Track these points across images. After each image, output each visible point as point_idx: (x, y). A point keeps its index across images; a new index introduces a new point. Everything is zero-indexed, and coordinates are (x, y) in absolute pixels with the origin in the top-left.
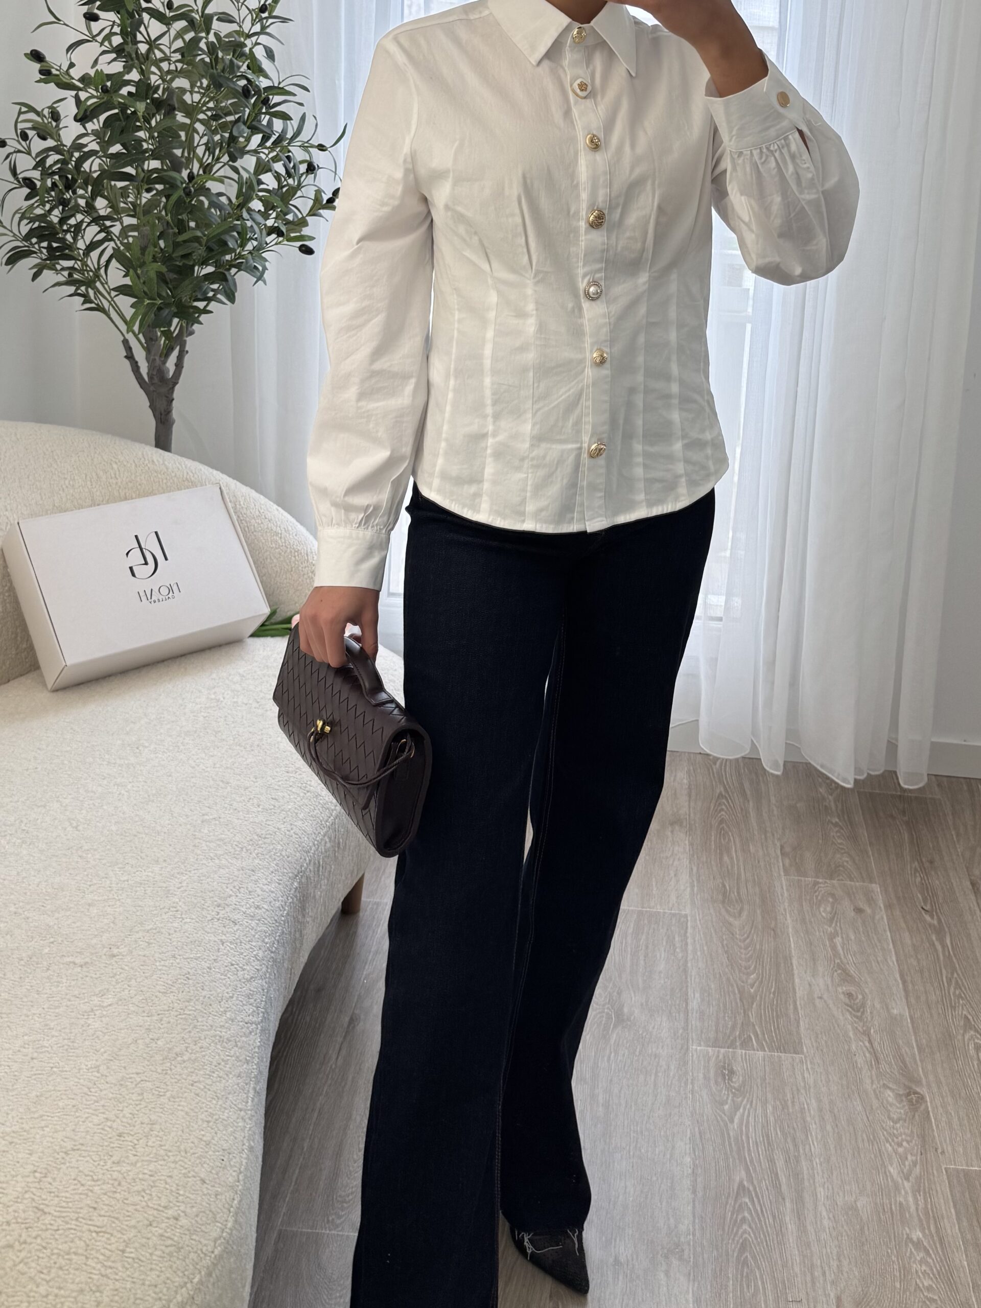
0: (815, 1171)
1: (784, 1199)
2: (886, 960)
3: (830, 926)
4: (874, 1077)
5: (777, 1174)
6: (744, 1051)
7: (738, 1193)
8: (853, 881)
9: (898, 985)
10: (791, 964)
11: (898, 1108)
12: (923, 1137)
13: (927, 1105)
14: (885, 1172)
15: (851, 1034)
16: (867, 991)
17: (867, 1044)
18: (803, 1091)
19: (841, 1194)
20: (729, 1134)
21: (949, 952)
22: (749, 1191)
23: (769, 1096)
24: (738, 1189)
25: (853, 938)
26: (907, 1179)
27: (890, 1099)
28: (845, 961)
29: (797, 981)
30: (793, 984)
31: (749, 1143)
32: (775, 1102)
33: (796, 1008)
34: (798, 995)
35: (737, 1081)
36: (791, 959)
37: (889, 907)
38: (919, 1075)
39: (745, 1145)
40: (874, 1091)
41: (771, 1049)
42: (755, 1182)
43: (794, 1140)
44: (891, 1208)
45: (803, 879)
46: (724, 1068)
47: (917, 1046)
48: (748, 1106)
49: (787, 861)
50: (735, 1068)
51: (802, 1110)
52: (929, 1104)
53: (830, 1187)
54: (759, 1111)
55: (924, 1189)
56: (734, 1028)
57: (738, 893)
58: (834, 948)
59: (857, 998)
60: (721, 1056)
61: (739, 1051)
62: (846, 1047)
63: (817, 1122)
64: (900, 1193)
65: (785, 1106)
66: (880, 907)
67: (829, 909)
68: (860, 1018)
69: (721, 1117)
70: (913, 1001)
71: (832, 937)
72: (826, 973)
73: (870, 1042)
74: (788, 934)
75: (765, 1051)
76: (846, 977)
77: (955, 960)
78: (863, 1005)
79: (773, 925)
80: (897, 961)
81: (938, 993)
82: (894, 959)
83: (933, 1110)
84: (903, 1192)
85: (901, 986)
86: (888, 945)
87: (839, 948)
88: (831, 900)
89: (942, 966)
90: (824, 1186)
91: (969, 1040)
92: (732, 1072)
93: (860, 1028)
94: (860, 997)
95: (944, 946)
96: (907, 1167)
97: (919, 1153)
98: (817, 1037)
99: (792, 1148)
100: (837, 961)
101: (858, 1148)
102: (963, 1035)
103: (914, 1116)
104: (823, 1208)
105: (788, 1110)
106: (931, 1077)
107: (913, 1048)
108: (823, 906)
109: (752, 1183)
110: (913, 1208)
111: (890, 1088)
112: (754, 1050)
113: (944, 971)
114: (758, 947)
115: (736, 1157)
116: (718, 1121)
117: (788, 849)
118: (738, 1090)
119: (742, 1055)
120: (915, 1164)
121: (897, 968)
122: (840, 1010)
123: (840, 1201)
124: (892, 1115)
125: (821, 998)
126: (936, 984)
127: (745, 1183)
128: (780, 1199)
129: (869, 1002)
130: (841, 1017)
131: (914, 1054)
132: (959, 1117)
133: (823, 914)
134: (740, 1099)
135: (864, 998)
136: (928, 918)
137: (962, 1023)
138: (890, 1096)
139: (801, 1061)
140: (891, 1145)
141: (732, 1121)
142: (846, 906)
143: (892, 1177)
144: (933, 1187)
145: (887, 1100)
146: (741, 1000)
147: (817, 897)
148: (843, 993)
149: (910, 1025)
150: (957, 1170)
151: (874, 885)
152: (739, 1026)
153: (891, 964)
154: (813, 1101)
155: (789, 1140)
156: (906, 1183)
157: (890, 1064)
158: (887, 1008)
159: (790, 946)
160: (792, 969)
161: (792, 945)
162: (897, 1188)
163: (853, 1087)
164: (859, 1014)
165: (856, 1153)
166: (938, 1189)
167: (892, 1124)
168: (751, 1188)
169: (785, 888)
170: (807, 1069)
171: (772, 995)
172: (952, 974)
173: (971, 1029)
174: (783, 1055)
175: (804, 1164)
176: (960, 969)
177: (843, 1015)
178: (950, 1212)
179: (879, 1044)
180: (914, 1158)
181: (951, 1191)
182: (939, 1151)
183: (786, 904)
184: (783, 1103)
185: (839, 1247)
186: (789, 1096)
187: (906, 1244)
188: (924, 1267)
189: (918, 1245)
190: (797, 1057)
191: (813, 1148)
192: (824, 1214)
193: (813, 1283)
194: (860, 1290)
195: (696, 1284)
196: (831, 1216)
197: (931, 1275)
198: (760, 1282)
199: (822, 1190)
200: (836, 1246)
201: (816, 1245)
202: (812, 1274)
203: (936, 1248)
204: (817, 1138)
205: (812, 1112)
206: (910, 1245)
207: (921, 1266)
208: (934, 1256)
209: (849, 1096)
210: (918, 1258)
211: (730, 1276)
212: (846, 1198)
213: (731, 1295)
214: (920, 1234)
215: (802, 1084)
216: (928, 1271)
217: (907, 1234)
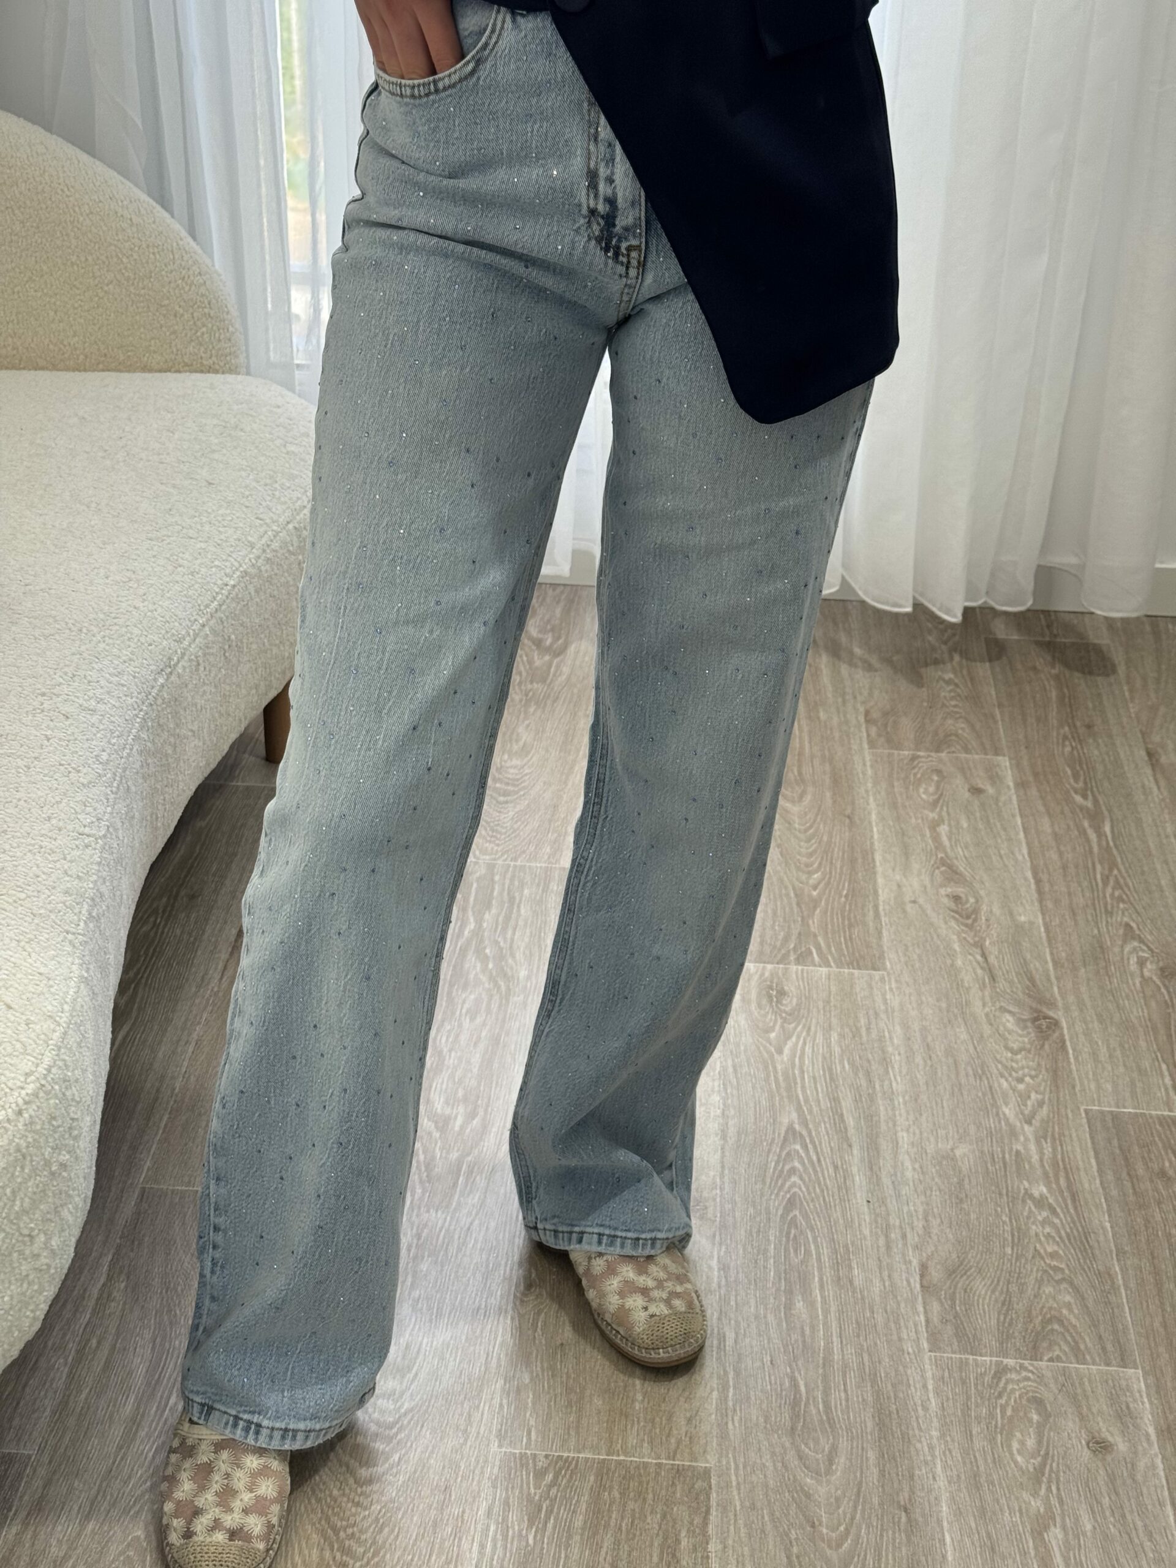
0: (897, 1113)
1: (850, 1146)
2: (1013, 853)
3: (932, 811)
4: (987, 999)
5: (842, 1115)
6: (800, 968)
7: (785, 1140)
8: (970, 753)
9: (1029, 886)
10: (873, 860)
11: (1021, 1036)
12: (1055, 1073)
13: (1062, 1035)
14: (997, 1114)
15: (956, 946)
16: (982, 893)
17: (979, 958)
18: (883, 1016)
19: (932, 1139)
20: (775, 1068)
21: (1108, 843)
22: (801, 1135)
23: (834, 1021)
24: (787, 1132)
25: (965, 825)
26: (1029, 1122)
27: (1009, 1025)
28: (951, 854)
29: (880, 880)
30: (875, 882)
31: (803, 1079)
32: (842, 1028)
33: (877, 915)
34: (881, 898)
35: (789, 1003)
36: (873, 854)
37: (1021, 785)
38: (1052, 995)
39: (799, 1081)
40: (987, 1015)
41: (840, 965)
42: (811, 1126)
43: (868, 1074)
44: (1004, 1157)
45: (896, 752)
46: (771, 988)
47: (1053, 960)
48: (804, 1034)
49: (874, 730)
50: (786, 988)
51: (881, 1039)
52: (1065, 1031)
53: (917, 1132)
54: (820, 1039)
55: (1053, 1135)
56: (786, 939)
57: (800, 774)
58: (936, 838)
59: (967, 901)
60: (767, 974)
61: (795, 967)
62: (949, 962)
63: (902, 1052)
64: (1017, 1139)
65: (856, 1034)
66: (1008, 787)
67: (932, 789)
68: (971, 927)
69: (765, 1047)
70: (1050, 905)
71: (934, 826)
72: (923, 870)
73: (984, 955)
74: (870, 823)
75: (829, 966)
76: (952, 874)
77: (1115, 852)
78: (976, 911)
79: (848, 812)
80: (1029, 854)
81: (1088, 894)
82: (1025, 851)
83: (1071, 1039)
84: (1022, 1138)
85: (1033, 886)
86: (1017, 834)
87: (945, 839)
88: (936, 778)
89: (1096, 860)
90: (908, 1131)
91: (1130, 953)
92: (782, 993)
93: (969, 939)
94: (972, 900)
95: (1100, 834)
96: (1029, 1108)
97: (1048, 1089)
98: (907, 949)
99: (864, 1083)
100: (940, 855)
101: (960, 1084)
102: (1122, 947)
103: (1042, 1046)
104: (906, 1157)
105: (861, 1038)
106: (1071, 999)
107: (1046, 962)
108: (924, 786)
109: (807, 1126)
110: (1035, 1158)
111: (1010, 1012)
112: (815, 965)
113: (1099, 867)
114: (825, 838)
115: (785, 1094)
116: (760, 1052)
117: (875, 715)
118: (790, 1015)
119: (797, 973)
120: (1041, 1104)
121: (1029, 864)
122: (941, 917)
123: (931, 1149)
124: (1011, 1045)
125: (914, 902)
126: (1085, 884)
127: (797, 1127)
128: (845, 1146)
129: (984, 908)
130: (943, 926)
131: (1048, 970)
132: (1108, 1047)
133: (924, 796)
134: (793, 1025)
135: (977, 901)
136: (1078, 799)
137: (1121, 932)
138: (1009, 1022)
139: (882, 979)
140: (1007, 1080)
141: (780, 1051)
142: (959, 786)
143: (1007, 1120)
144: (1066, 1133)
145: (1004, 1026)
146: (798, 904)
147: (915, 775)
148: (948, 896)
149: (1044, 935)
150: (1102, 1112)
151: (1000, 758)
152: (794, 937)
153: (1020, 858)
154: (898, 1028)
155: (861, 1075)
156: (1026, 1127)
157: (1011, 982)
158: (1011, 914)
159: (872, 837)
160: (874, 867)
161: (876, 836)
162: (1013, 1133)
163: (956, 1011)
164: (970, 921)
165: (956, 1090)
166: (1074, 1135)
167: (1010, 1055)
168: (804, 1133)
169: (868, 764)
170: (891, 989)
171: (843, 899)
172: (1111, 870)
173: (1133, 938)
174: (856, 972)
175: (881, 1105)
176: (1123, 863)
177: (946, 923)
178: (1090, 1163)
179: (997, 958)
180: (1040, 1097)
181: (1092, 1138)
182: (1078, 1088)
183: (870, 785)
184: (854, 1029)
185: (927, 1204)
186: (863, 1021)
187: (1024, 1201)
188: (1048, 1230)
189: (1040, 1203)
190: (877, 975)
191: (894, 1084)
192: (908, 1164)
193: (888, 1247)
194: (954, 1256)
195: (723, 1249)
196: (917, 1166)
197: (1058, 1239)
198: (813, 1247)
199: (905, 1134)
200: (922, 1203)
201: (894, 1202)
202: (887, 1236)
203: (1066, 1205)
204: (900, 1072)
205: (895, 1041)
206: (1029, 1202)
207: (1043, 1228)
208: (1062, 1215)
209: (949, 1022)
210: (1040, 1218)
211: (772, 1238)
212: (940, 1145)
213: (772, 1261)
214: (1045, 1190)
215: (883, 1007)
216: (1053, 1234)
217: (1026, 1189)
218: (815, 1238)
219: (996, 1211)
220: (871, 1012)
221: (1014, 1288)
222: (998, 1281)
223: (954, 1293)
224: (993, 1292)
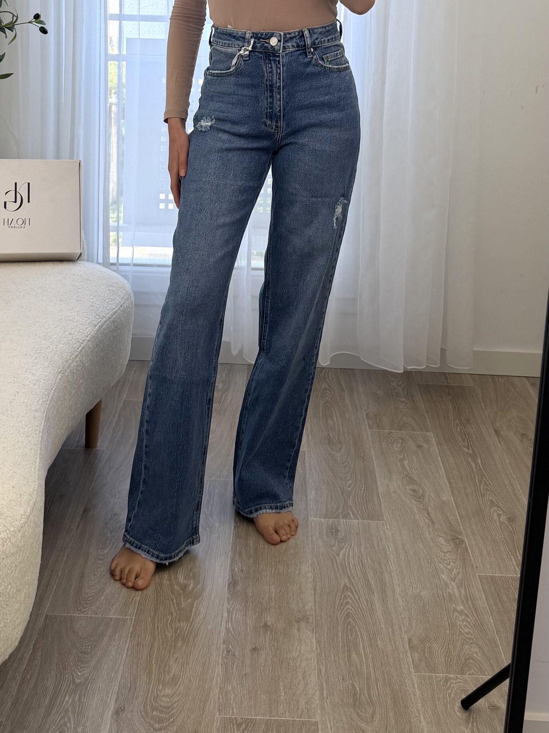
0: (394, 578)
1: (373, 592)
2: (438, 472)
3: (400, 455)
4: (431, 532)
5: (368, 580)
6: (345, 520)
7: (343, 590)
8: (415, 431)
9: (446, 485)
10: (375, 475)
11: (447, 546)
12: (464, 561)
14: (439, 577)
15: (415, 510)
16: (425, 488)
17: (426, 515)
18: (384, 539)
19: (410, 589)
20: (336, 562)
21: (480, 467)
22: (350, 589)
23: (362, 542)
24: (344, 587)
25: (415, 460)
26: (454, 581)
27: (442, 542)
28: (410, 473)
29: (379, 483)
30: (376, 485)
31: (350, 566)
32: (366, 545)
33: (379, 498)
34: (380, 491)
35: (341, 535)
36: (374, 472)
37: (439, 444)
38: (460, 530)
39: (348, 567)
40: (431, 538)
41: (363, 519)
43: (379, 563)
44: (443, 595)
45: (381, 431)
46: (332, 529)
47: (459, 515)
48: (349, 547)
49: (371, 422)
50: (339, 529)
51: (384, 549)
52: (467, 544)
53: (403, 586)
54: (356, 549)
55: (465, 586)
56: (338, 508)
57: (339, 440)
58: (403, 466)
59: (419, 492)
60: (330, 523)
61: (342, 520)
62: (413, 517)
63: (394, 554)
64: (449, 588)
65: (372, 547)
66: (434, 445)
67: (399, 446)
68: (421, 502)
69: (331, 553)
70: (456, 493)
71: (402, 461)
72: (398, 479)
73: (428, 514)
74: (372, 460)
75: (359, 519)
76: (411, 481)
77: (484, 471)
78: (423, 496)
79: (362, 455)
80: (445, 472)
81: (472, 488)
82: (443, 471)
83: (470, 547)
84: (451, 587)
85: (448, 485)
86: (439, 464)
87: (407, 466)
88: (400, 441)
89: (475, 474)
90: (399, 586)
91: (494, 512)
92: (337, 531)
93: (421, 507)
94: (421, 491)
95: (476, 464)
96: (453, 575)
97: (461, 568)
98: (393, 512)
99: (378, 567)
100: (405, 473)
101: (421, 566)
102: (490, 509)
103: (457, 550)
104: (399, 596)
105: (375, 548)
106: (469, 531)
107: (457, 516)
108: (395, 444)
109: (353, 585)
110: (457, 595)
111: (442, 537)
112: (352, 519)
113: (477, 477)
114: (352, 466)
115: (342, 572)
116: (329, 556)
117: (371, 415)
118: (341, 540)
119: (343, 522)
120: (458, 573)
121: (445, 476)
122: (407, 498)
123: (410, 592)
124: (443, 550)
125: (395, 492)
126: (471, 484)
127: (348, 585)
128: (371, 592)
129: (427, 494)
130: (409, 502)
131: (457, 519)
132: (487, 550)
133: (396, 449)
134: (343, 544)
135: (423, 492)
136: (465, 450)
137: (489, 503)
138: (441, 540)
139: (383, 524)
140: (442, 564)
141: (338, 555)
142: (411, 444)
143: (443, 580)
144: (471, 585)
145: (439, 542)
146: (342, 494)
147: (391, 440)
148: (410, 489)
149: (454, 505)
150: (486, 576)
151: (429, 433)
152: (341, 507)
153: (441, 474)
154: (391, 544)
155: (375, 563)
156: (452, 583)
157: (442, 525)
158: (439, 497)
159: (374, 465)
160: (376, 478)
162: (447, 585)
163: (417, 536)
164: (421, 500)
165: (420, 568)
166: (474, 585)
167: (443, 554)
168: (352, 587)
169: (369, 435)
170: (387, 528)
171: (362, 491)
172: (482, 478)
173: (495, 506)
174: (371, 522)
175: (386, 575)
176: (487, 476)
178: (482, 597)
179: (434, 515)
180: (458, 571)
181: (482, 586)
182: (474, 567)
183: (371, 444)
184: (372, 545)
185: (410, 615)
186: (375, 542)
187: (453, 612)
188: (465, 623)
189: (461, 613)
190: (380, 522)
191: (391, 567)
192: (400, 599)
193: (393, 632)
194: (423, 635)
195: (318, 634)
196: (404, 600)
197: (470, 627)
198: (359, 633)
199: (398, 587)
200: (407, 614)
201: (395, 614)
202: (392, 628)
203: (473, 613)
204: (394, 562)
205: (391, 549)
206: (456, 613)
207: (463, 623)
208: (471, 617)
209: (415, 541)
210: (461, 619)
211: (339, 630)
212: (414, 591)
213: (340, 639)
214: (462, 608)
215: (384, 536)
216: (467, 625)
217: (454, 608)
218: (359, 629)
219: (441, 617)
220: (379, 538)
221: (451, 647)
222: (444, 644)
223: (424, 649)
224: (442, 648)
